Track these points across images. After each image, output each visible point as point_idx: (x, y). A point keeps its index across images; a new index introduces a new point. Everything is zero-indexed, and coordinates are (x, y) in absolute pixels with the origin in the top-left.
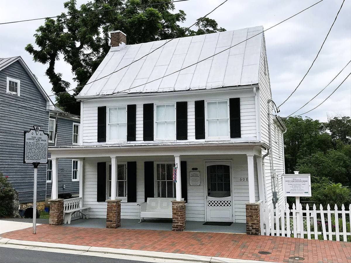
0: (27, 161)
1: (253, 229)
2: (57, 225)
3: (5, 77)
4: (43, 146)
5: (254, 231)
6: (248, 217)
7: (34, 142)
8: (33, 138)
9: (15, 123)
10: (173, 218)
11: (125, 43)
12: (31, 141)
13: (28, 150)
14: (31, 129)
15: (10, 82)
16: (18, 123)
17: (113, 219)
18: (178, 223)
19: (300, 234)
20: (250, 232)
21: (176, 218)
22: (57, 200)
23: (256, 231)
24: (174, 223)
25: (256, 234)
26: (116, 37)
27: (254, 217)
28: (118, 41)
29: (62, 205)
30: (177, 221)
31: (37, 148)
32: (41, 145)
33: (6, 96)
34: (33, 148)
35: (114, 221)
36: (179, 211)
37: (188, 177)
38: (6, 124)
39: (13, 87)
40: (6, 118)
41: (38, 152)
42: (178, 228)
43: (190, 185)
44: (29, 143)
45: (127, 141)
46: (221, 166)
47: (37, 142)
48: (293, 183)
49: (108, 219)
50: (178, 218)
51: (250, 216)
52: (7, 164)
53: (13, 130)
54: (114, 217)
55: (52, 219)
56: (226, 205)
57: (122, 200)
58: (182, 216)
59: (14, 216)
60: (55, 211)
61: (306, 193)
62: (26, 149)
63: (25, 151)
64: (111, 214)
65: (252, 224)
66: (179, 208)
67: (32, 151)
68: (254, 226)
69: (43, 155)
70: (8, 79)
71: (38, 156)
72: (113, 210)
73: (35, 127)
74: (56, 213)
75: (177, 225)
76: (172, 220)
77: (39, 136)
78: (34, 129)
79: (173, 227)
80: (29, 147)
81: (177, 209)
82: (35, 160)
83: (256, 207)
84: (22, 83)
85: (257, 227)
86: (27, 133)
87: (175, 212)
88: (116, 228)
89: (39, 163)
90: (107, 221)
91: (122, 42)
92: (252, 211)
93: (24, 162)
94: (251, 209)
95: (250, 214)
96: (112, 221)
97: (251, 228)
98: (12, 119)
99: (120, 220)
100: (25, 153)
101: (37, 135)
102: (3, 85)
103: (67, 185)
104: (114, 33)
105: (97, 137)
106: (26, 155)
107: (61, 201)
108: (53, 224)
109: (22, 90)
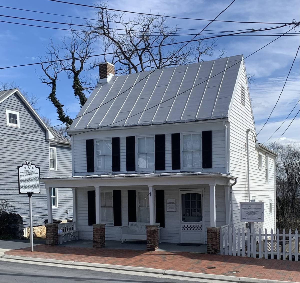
0: (21, 191)
1: (213, 249)
2: (53, 245)
3: (4, 110)
4: (35, 178)
5: (213, 251)
6: (209, 239)
7: (27, 175)
8: (26, 172)
9: (18, 153)
10: (147, 240)
11: (113, 74)
12: (25, 174)
13: (22, 182)
14: (23, 164)
15: (10, 114)
16: (20, 153)
17: (99, 240)
18: (151, 244)
19: (253, 254)
20: (210, 252)
21: (149, 240)
22: (52, 224)
23: (215, 251)
24: (148, 244)
25: (215, 253)
26: (104, 69)
27: (214, 239)
28: (106, 73)
29: (56, 228)
30: (151, 242)
31: (30, 180)
32: (34, 177)
33: (7, 128)
34: (27, 180)
35: (99, 242)
36: (152, 234)
37: (165, 204)
38: (9, 154)
39: (13, 119)
40: (9, 149)
41: (31, 183)
42: (151, 248)
43: (167, 211)
44: (23, 176)
45: (112, 171)
46: (194, 194)
47: (29, 175)
48: (248, 210)
49: (94, 240)
50: (151, 240)
51: (211, 238)
52: (12, 191)
53: (16, 160)
54: (99, 239)
55: (49, 240)
56: (198, 229)
57: (105, 224)
58: (154, 238)
59: (20, 237)
60: (51, 233)
61: (259, 218)
62: (20, 181)
63: (20, 183)
64: (96, 236)
65: (212, 245)
66: (152, 231)
67: (26, 183)
68: (214, 247)
69: (36, 186)
70: (8, 112)
71: (31, 187)
72: (98, 233)
73: (27, 162)
74: (52, 235)
75: (150, 246)
76: (146, 242)
77: (31, 169)
78: (27, 164)
79: (147, 247)
80: (23, 179)
81: (150, 232)
82: (29, 191)
83: (216, 230)
84: (21, 114)
85: (216, 248)
86: (20, 167)
87: (149, 234)
88: (101, 248)
89: (33, 193)
90: (94, 242)
91: (110, 73)
92: (212, 234)
93: (20, 193)
94: (211, 232)
95: (210, 237)
96: (97, 242)
97: (211, 248)
98: (15, 150)
99: (105, 241)
100: (20, 185)
101: (29, 169)
102: (3, 117)
103: (70, 209)
104: (102, 65)
105: (86, 168)
106: (21, 186)
107: (55, 225)
108: (50, 245)
109: (22, 121)
